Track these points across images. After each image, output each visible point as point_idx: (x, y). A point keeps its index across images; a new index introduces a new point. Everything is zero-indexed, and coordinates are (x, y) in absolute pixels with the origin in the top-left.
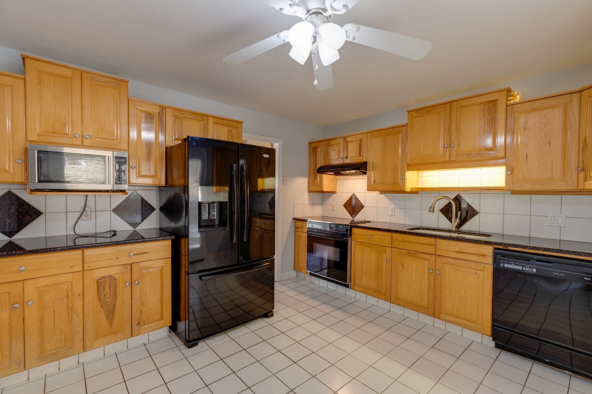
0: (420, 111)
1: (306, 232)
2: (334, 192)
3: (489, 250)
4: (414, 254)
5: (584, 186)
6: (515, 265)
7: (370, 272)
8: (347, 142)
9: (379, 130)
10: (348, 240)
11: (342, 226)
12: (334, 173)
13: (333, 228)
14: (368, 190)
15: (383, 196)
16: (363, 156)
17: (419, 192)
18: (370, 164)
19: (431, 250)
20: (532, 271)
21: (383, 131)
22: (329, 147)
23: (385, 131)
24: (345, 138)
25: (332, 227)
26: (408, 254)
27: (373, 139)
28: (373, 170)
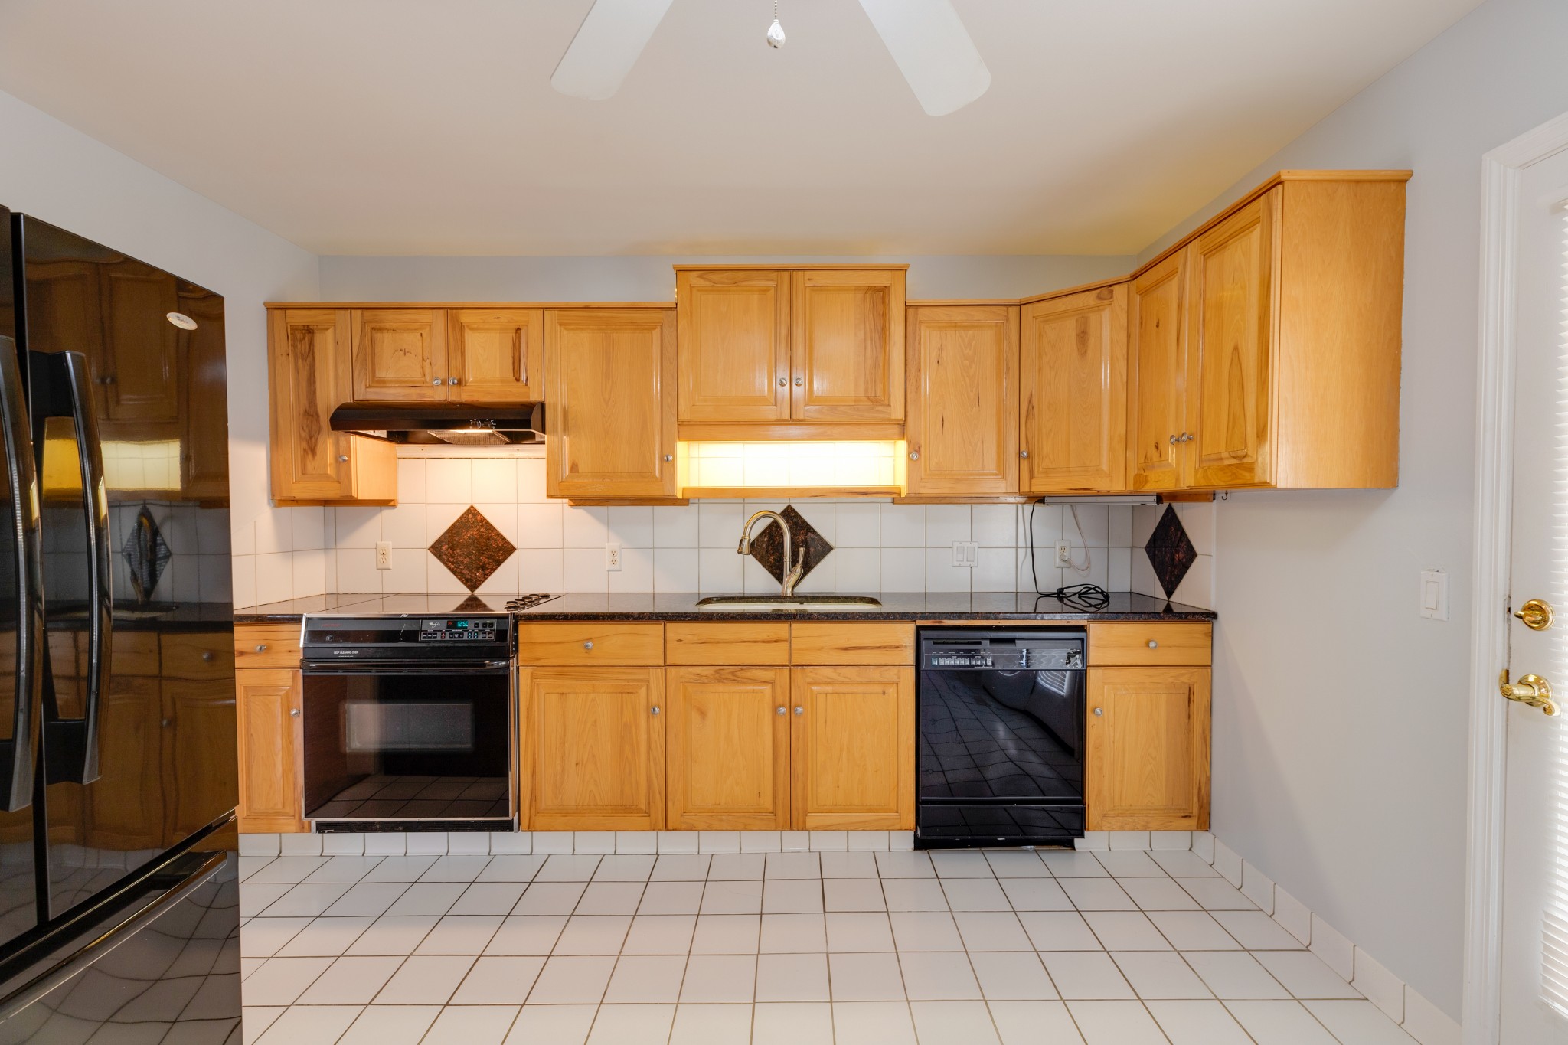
0: (714, 277)
1: (298, 664)
2: (387, 503)
3: (906, 632)
4: (733, 673)
5: (1030, 488)
6: (958, 657)
7: (594, 756)
8: (462, 328)
9: (587, 308)
10: (507, 667)
11: (477, 622)
12: (389, 433)
13: (439, 634)
14: (550, 496)
15: (581, 512)
16: (527, 384)
17: (691, 501)
18: (556, 410)
19: (777, 654)
20: (986, 665)
21: (600, 313)
22: (378, 336)
23: (606, 314)
24: (451, 311)
25: (430, 631)
26: (717, 676)
27: (565, 332)
28: (566, 429)
